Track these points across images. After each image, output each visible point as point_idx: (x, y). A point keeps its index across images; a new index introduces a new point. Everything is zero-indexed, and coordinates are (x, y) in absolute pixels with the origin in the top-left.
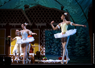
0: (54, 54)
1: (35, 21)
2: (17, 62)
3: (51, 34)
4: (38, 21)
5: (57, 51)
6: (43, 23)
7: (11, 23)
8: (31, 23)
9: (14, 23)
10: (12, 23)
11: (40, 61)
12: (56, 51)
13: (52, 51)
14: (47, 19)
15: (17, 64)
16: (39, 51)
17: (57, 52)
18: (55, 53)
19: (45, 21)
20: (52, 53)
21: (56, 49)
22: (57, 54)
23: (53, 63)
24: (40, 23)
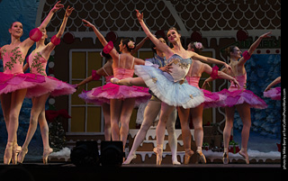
0: (263, 133)
1: (201, 23)
2: (143, 159)
3: (253, 64)
4: (211, 23)
5: (272, 121)
6: (227, 28)
7: (121, 30)
8: (188, 30)
9: (132, 30)
10: (125, 29)
11: (216, 153)
12: (270, 122)
13: (256, 123)
14: (238, 15)
15: (143, 165)
16: (214, 122)
17: (272, 127)
18: (267, 129)
19: (233, 23)
20: (255, 129)
21: (269, 116)
22: (274, 131)
23: (261, 162)
24: (216, 29)
